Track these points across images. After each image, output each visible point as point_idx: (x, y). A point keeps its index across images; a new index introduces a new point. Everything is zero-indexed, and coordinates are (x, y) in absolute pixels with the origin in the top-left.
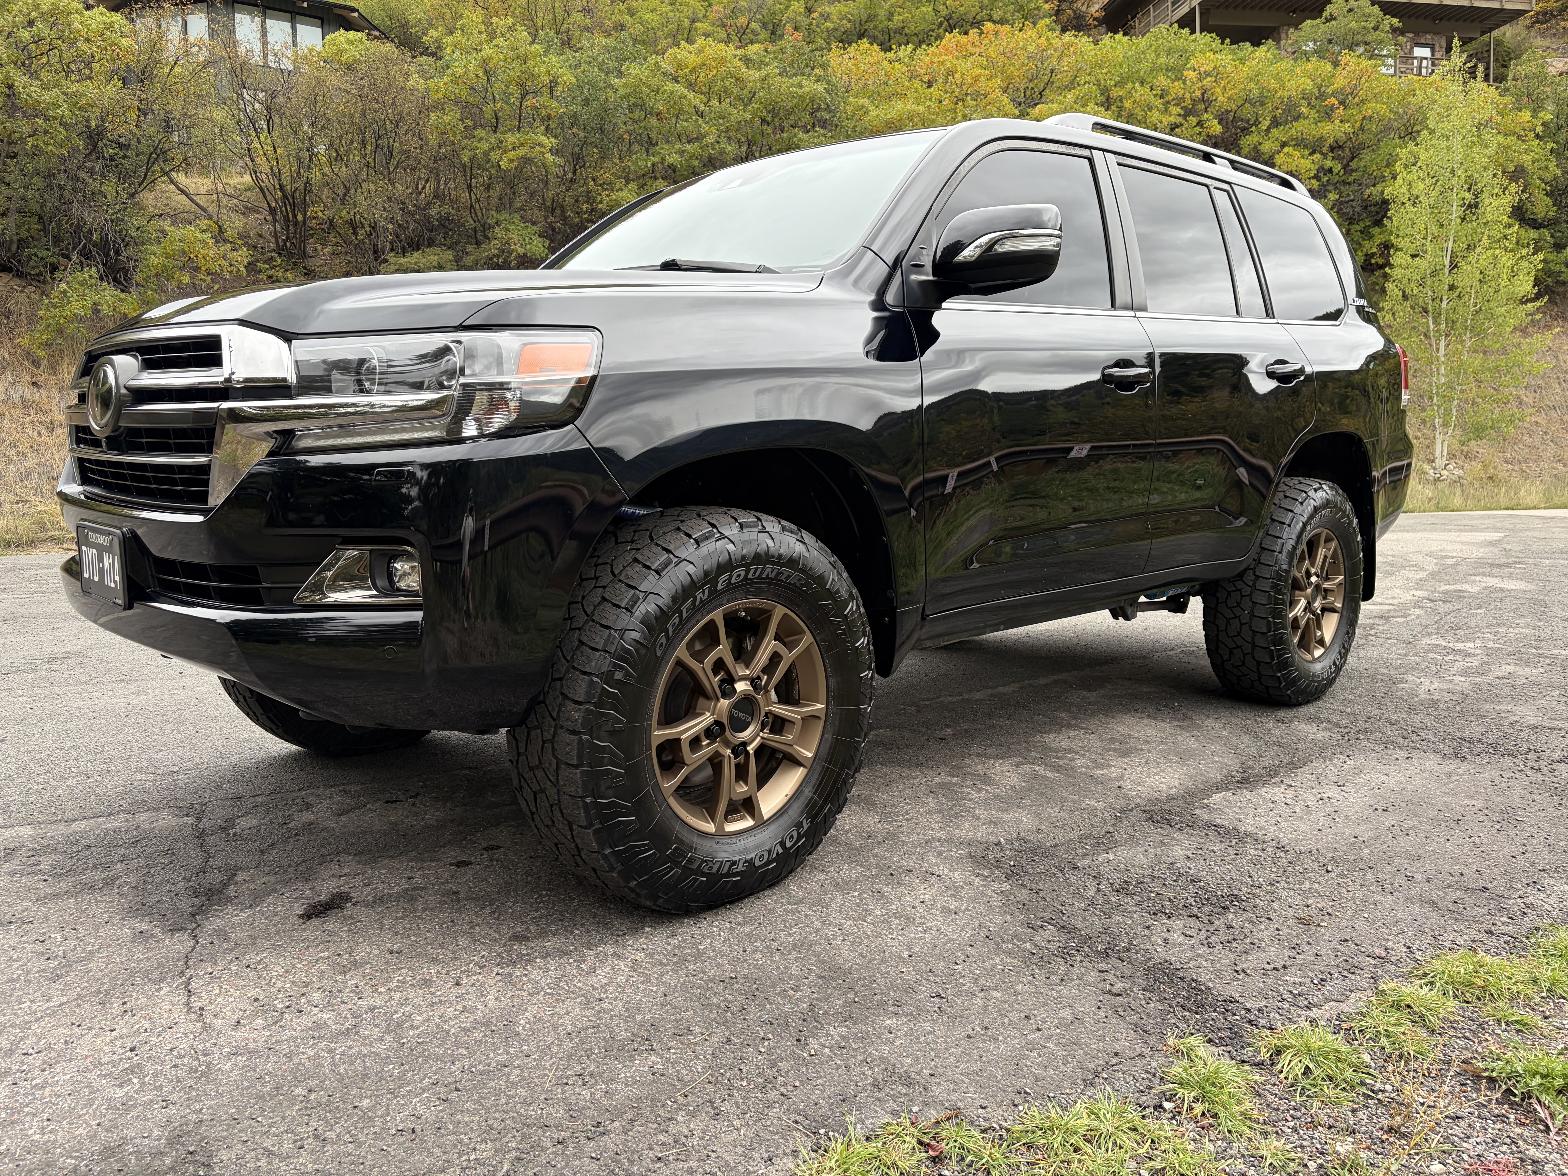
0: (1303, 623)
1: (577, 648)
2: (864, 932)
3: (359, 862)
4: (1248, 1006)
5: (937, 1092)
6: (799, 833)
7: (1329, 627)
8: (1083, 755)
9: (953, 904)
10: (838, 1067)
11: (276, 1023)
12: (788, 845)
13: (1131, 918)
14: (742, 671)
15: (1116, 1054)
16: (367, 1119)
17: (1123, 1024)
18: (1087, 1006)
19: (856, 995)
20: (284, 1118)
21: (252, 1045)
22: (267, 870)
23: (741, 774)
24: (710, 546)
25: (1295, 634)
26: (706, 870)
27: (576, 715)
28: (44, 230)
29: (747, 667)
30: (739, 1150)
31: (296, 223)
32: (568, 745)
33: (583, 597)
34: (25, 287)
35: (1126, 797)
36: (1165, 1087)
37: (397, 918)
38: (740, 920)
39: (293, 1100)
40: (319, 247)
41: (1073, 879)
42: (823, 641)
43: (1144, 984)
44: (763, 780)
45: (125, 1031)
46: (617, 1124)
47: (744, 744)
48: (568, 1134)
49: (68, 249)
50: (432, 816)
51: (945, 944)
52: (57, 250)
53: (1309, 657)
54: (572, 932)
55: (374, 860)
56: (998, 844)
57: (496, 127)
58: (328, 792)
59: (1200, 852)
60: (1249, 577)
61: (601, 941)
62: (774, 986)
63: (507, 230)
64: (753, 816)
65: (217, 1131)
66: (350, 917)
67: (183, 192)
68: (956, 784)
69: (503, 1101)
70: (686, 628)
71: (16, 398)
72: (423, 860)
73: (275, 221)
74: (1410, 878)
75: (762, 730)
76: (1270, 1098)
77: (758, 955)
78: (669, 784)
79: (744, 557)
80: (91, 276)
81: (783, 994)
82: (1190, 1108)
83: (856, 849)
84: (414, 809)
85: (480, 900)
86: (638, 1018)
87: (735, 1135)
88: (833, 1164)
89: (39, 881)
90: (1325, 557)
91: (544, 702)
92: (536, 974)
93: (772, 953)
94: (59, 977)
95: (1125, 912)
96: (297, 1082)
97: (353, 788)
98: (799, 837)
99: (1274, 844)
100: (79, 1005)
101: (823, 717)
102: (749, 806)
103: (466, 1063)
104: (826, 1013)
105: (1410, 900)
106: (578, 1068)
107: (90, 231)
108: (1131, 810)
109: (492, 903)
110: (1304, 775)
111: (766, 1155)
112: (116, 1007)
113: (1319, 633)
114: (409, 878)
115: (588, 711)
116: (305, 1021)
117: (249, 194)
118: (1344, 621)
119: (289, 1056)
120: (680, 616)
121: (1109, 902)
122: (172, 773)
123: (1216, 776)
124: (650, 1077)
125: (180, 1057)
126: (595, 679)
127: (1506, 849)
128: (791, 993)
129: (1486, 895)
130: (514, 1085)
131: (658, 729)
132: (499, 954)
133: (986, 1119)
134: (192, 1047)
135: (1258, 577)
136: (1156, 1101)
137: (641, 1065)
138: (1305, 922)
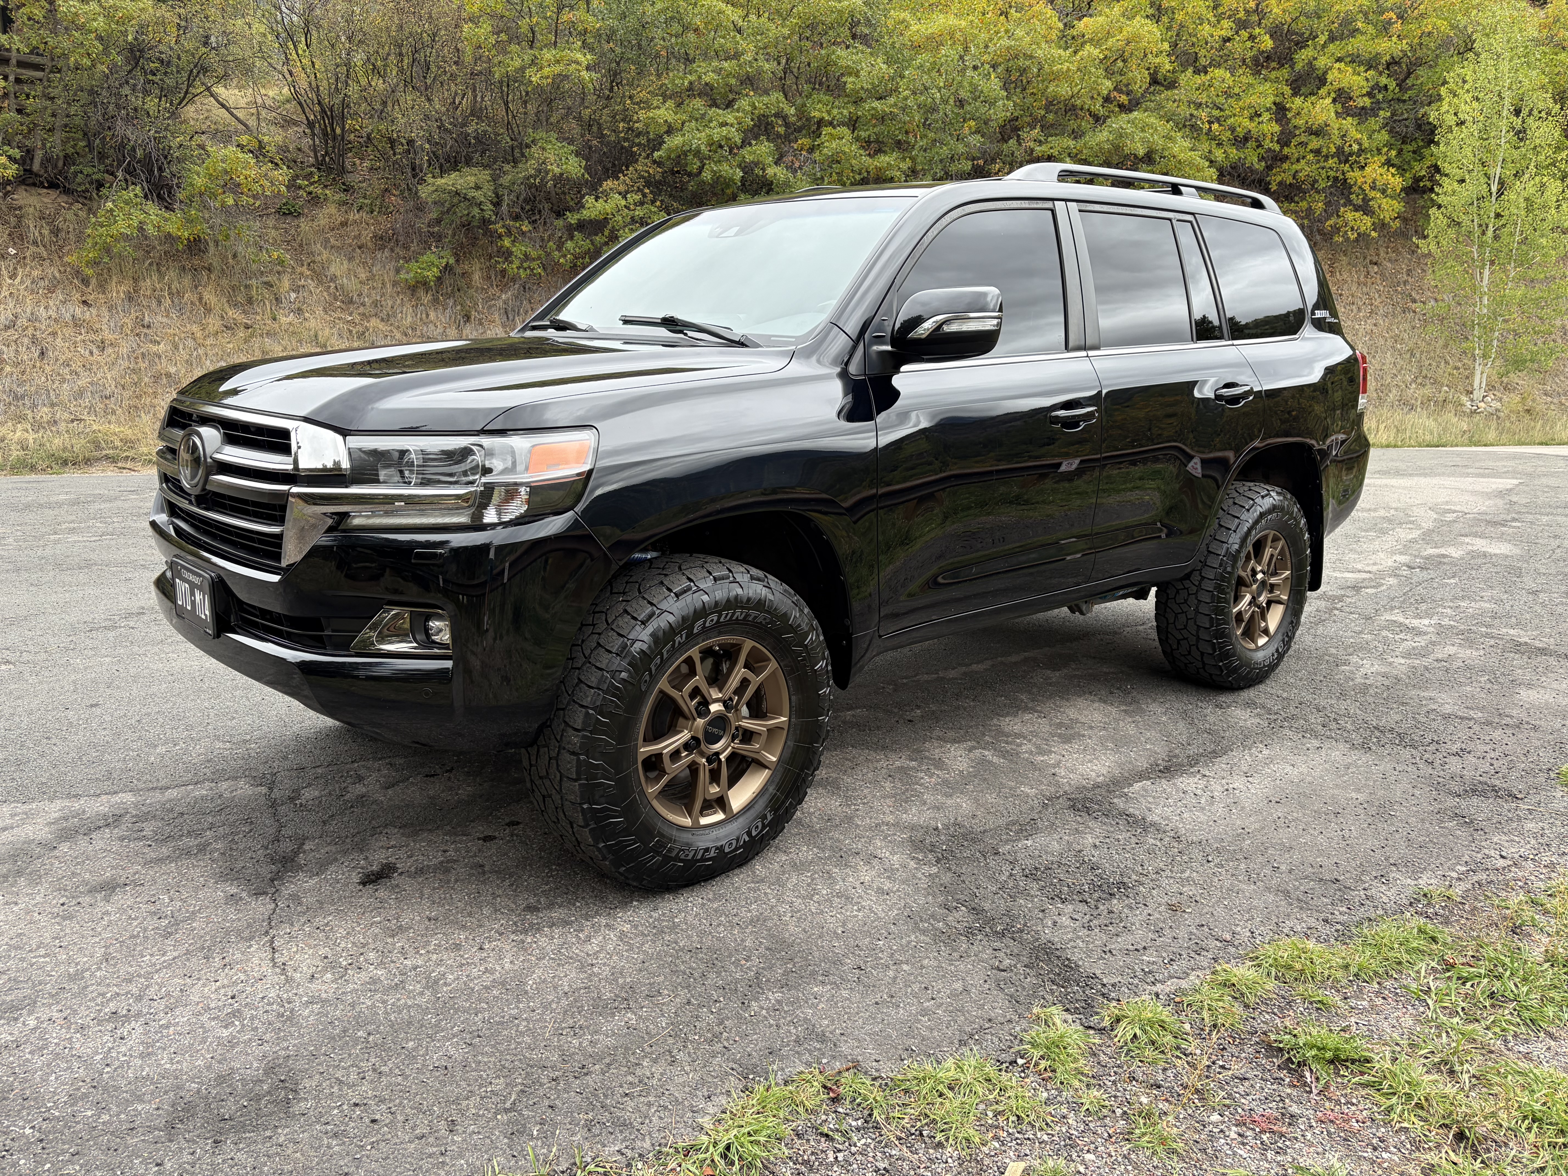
0: (1247, 616)
1: (577, 685)
2: (810, 910)
3: (403, 835)
4: (1105, 981)
5: (844, 1048)
6: (763, 824)
7: (1274, 618)
8: (1030, 741)
9: (887, 886)
10: (771, 1026)
11: (341, 978)
12: (754, 833)
13: (1032, 901)
14: (715, 694)
15: (990, 1020)
16: (411, 1057)
17: (1002, 996)
18: (976, 980)
19: (794, 966)
20: (350, 1055)
21: (324, 996)
22: (329, 840)
23: (715, 777)
24: (688, 598)
25: (1239, 626)
26: (682, 857)
27: (575, 739)
28: (88, 146)
29: (720, 691)
30: (687, 1089)
31: (334, 138)
32: (569, 763)
33: (583, 641)
34: (72, 204)
35: (1058, 785)
36: (1022, 1047)
37: (434, 889)
38: (711, 896)
39: (356, 1041)
40: (358, 162)
41: (992, 864)
42: (786, 666)
43: (1026, 960)
44: (733, 781)
45: (226, 982)
46: (597, 1067)
47: (717, 754)
48: (561, 1073)
49: (112, 165)
50: (465, 791)
51: (873, 922)
52: (102, 167)
53: (1253, 646)
54: (574, 905)
55: (415, 833)
56: (936, 829)
57: (532, 42)
58: (376, 765)
59: (1107, 840)
60: (1196, 578)
61: (597, 913)
62: (730, 956)
63: (544, 149)
64: (724, 811)
65: (301, 1064)
66: (397, 886)
67: (223, 106)
68: (913, 768)
69: (513, 1046)
70: (667, 665)
71: (68, 316)
72: (456, 835)
73: (313, 134)
74: (1276, 869)
75: (733, 741)
76: (1102, 1057)
77: (722, 928)
78: (652, 790)
79: (716, 603)
80: (136, 195)
81: (737, 963)
82: (1037, 1064)
83: (815, 831)
84: (450, 784)
85: (501, 873)
86: (621, 981)
87: (685, 1077)
88: (754, 1102)
89: (144, 845)
90: (1272, 556)
91: (550, 726)
92: (543, 941)
93: (732, 926)
94: (171, 934)
95: (1029, 896)
96: (359, 1026)
97: (399, 761)
98: (764, 827)
99: (1172, 834)
100: (188, 959)
101: (786, 727)
102: (721, 803)
103: (486, 1016)
104: (768, 980)
105: (1268, 889)
106: (571, 1021)
107: (134, 149)
108: (1058, 798)
109: (511, 876)
110: (1221, 764)
111: (706, 1094)
112: (217, 961)
113: (1263, 624)
114: (445, 851)
115: (584, 737)
116: (364, 976)
117: (288, 106)
118: (1289, 612)
119: (353, 1005)
120: (662, 658)
121: (1016, 886)
122: (245, 741)
123: (1143, 764)
124: (625, 1031)
125: (270, 1004)
126: (591, 712)
127: (1370, 843)
128: (743, 962)
129: (1335, 886)
130: (522, 1034)
131: (644, 746)
132: (515, 923)
133: (877, 1070)
134: (278, 996)
135: (1203, 578)
136: (1012, 1058)
137: (619, 1020)
138: (1172, 908)
